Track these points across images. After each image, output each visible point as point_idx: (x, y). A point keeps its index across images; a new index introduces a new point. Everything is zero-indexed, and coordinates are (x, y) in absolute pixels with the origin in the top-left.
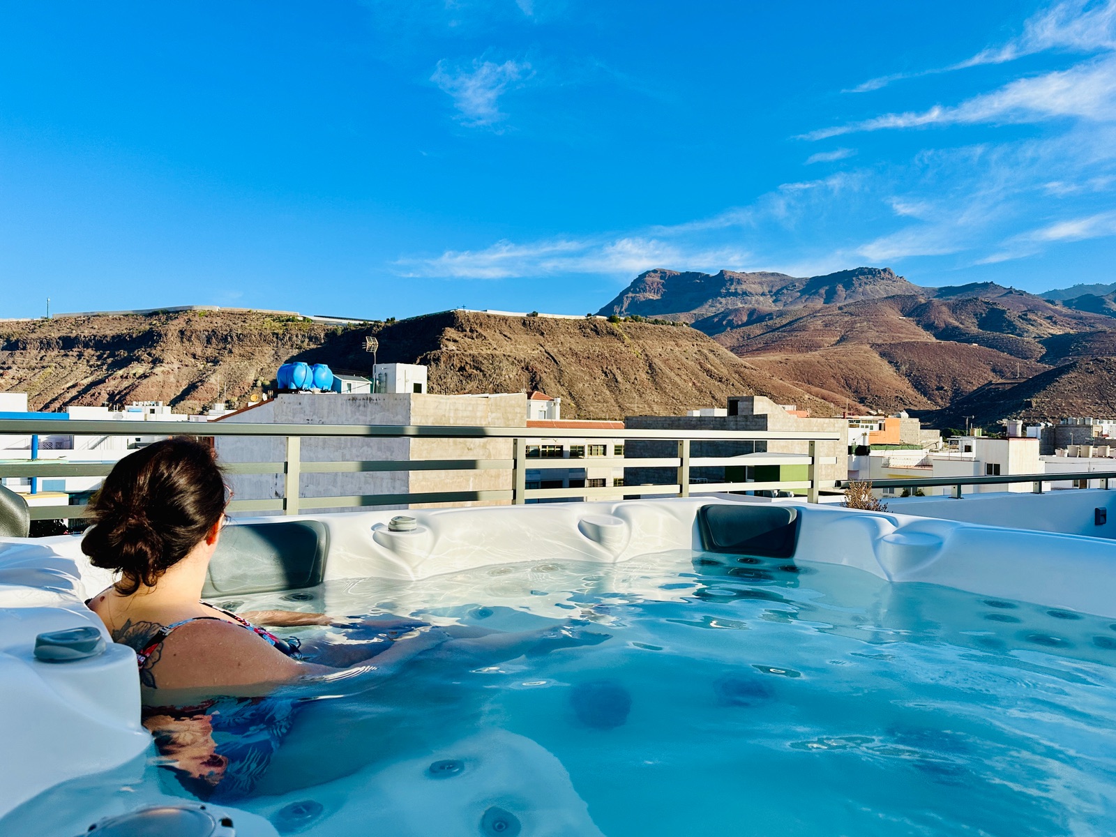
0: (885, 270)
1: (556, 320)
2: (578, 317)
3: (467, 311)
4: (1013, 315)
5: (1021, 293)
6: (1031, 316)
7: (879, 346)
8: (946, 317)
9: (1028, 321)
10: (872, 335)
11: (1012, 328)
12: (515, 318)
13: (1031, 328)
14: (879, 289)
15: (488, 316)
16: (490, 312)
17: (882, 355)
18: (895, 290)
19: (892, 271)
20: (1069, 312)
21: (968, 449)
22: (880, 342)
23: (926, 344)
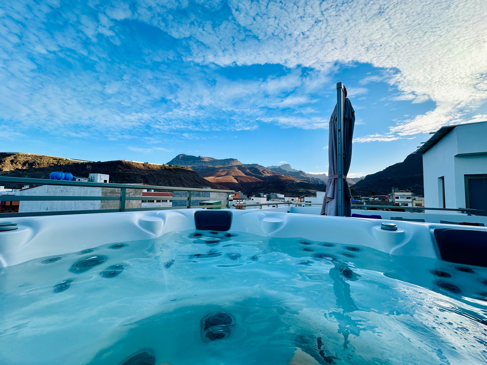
0: (236, 159)
1: (154, 165)
2: (160, 165)
3: (126, 161)
4: (261, 171)
5: (262, 166)
6: (264, 172)
7: (235, 176)
8: (248, 171)
9: (264, 173)
10: (233, 174)
11: (260, 173)
12: (141, 163)
13: (264, 174)
14: (235, 164)
15: (133, 162)
16: (133, 161)
17: (235, 178)
18: (238, 164)
19: (238, 160)
20: (271, 171)
21: (253, 200)
22: (235, 175)
23: (244, 176)
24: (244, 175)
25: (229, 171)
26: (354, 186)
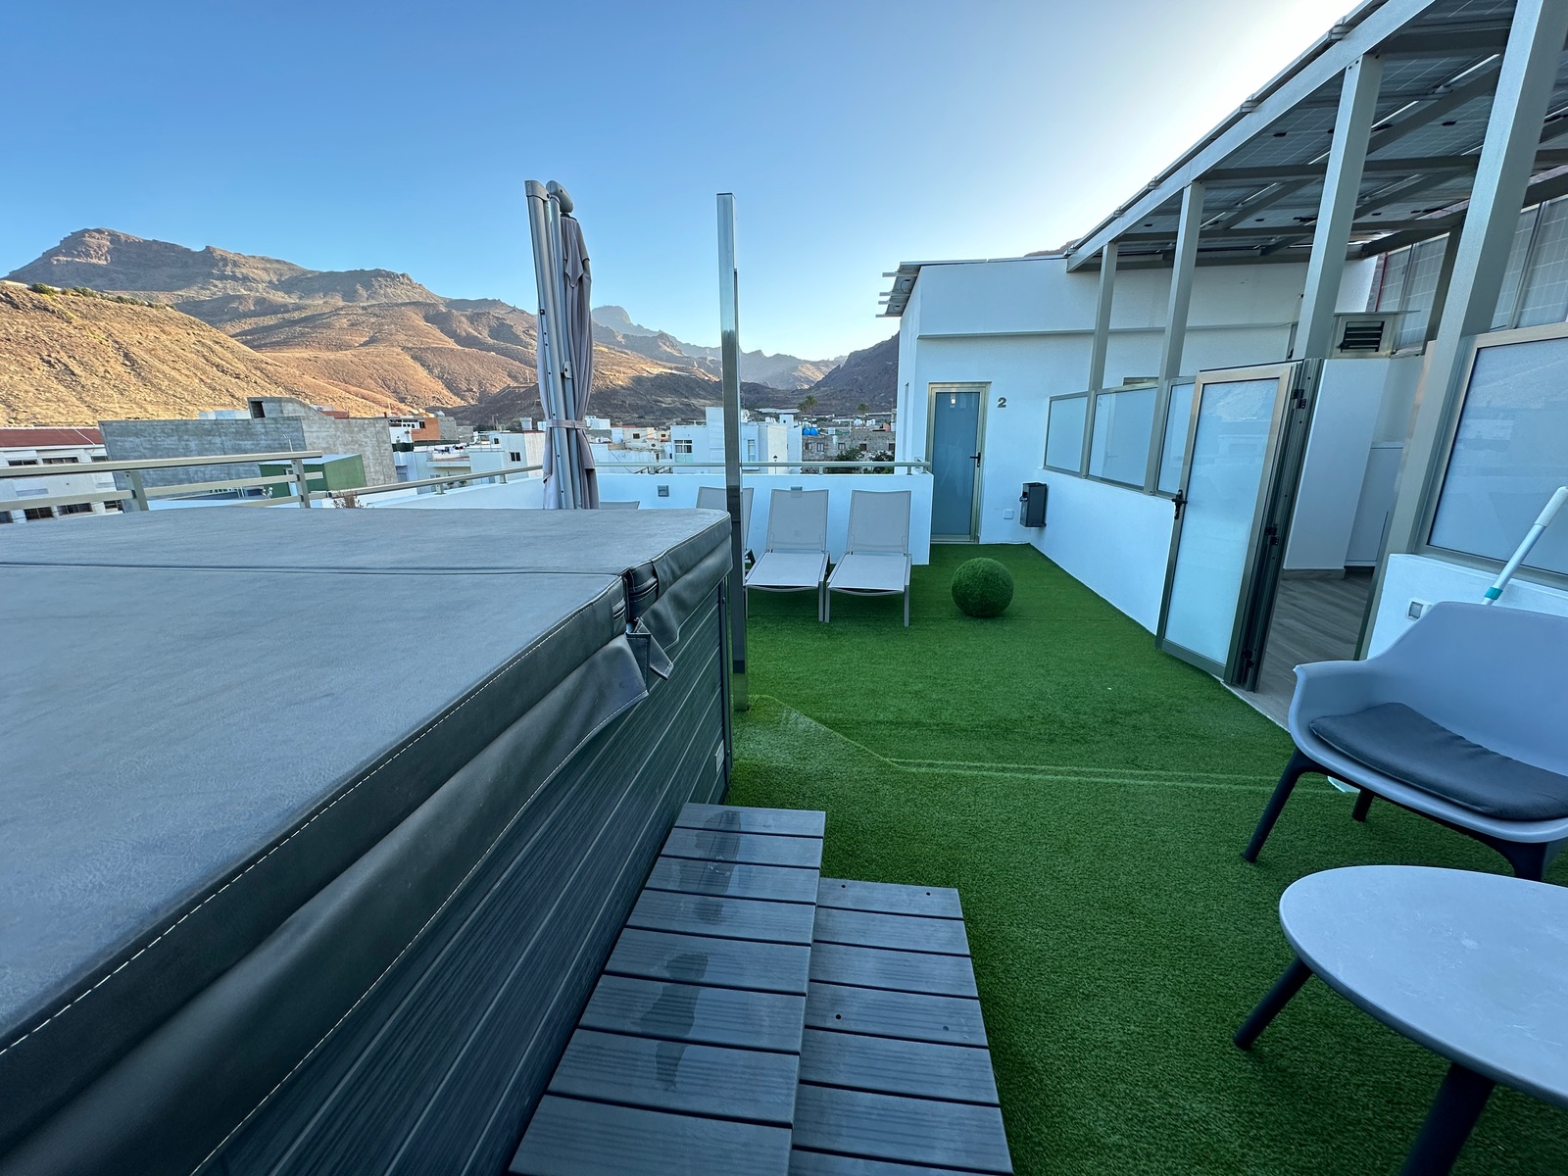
0: (403, 275)
7: (410, 349)
8: (466, 328)
10: (401, 338)
17: (414, 358)
18: (416, 296)
19: (410, 276)
24: (451, 344)
25: (382, 324)
26: (819, 385)
